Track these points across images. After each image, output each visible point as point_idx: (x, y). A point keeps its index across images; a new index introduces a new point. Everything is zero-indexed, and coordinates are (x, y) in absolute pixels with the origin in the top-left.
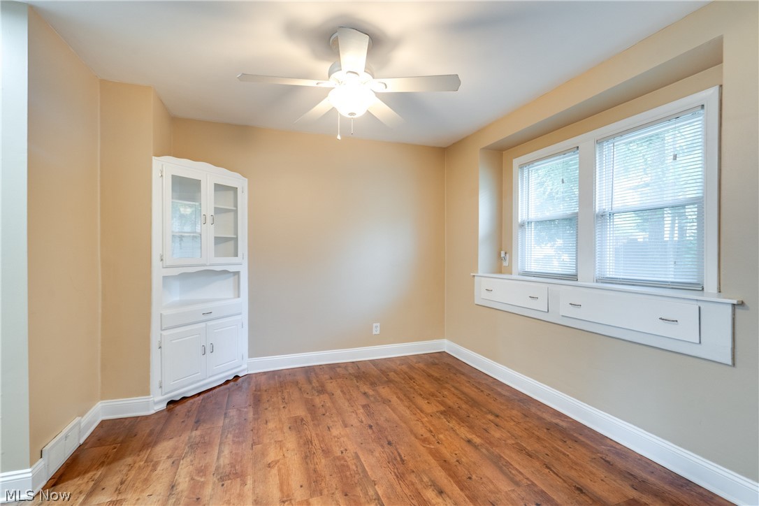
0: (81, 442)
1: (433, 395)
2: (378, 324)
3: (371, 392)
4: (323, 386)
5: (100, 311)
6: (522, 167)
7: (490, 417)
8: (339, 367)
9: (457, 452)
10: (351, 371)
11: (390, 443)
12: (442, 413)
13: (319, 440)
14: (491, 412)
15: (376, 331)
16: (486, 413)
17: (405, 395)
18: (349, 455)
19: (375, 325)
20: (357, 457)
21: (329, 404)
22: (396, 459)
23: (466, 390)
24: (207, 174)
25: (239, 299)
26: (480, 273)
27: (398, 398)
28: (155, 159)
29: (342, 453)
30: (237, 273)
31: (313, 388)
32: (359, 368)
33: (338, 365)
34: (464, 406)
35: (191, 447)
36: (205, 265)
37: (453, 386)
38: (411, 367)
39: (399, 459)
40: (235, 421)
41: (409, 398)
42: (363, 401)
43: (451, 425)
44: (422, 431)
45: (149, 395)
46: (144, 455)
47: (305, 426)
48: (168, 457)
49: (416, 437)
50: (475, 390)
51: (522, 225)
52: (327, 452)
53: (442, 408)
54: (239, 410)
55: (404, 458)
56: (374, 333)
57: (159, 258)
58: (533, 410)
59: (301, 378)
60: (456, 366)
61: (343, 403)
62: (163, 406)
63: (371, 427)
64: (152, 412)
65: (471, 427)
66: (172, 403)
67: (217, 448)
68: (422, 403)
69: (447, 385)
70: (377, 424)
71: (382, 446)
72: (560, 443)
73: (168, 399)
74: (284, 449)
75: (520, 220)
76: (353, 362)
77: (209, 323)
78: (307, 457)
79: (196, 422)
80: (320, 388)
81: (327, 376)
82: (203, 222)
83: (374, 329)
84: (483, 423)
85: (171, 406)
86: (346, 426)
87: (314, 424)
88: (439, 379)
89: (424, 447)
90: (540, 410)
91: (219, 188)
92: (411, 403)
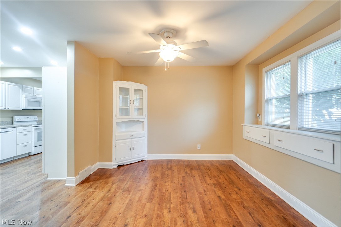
0: (91, 173)
1: (215, 177)
2: (200, 145)
3: (189, 172)
4: (171, 167)
5: (98, 133)
6: (267, 72)
7: (236, 189)
8: (182, 161)
9: (211, 200)
10: (186, 163)
11: (185, 191)
12: (214, 184)
13: (160, 186)
14: (238, 188)
15: (199, 147)
16: (235, 188)
17: (202, 175)
18: (168, 192)
19: (198, 145)
20: (170, 193)
21: (170, 174)
22: (184, 197)
23: (232, 177)
24: (131, 85)
25: (144, 131)
26: (245, 124)
27: (199, 176)
28: (114, 82)
29: (165, 191)
30: (143, 122)
31: (167, 167)
32: (189, 162)
33: (181, 160)
34: (226, 183)
35: (119, 180)
36: (131, 118)
37: (227, 175)
38: (212, 165)
39: (185, 197)
40: (136, 175)
41: (203, 176)
42: (184, 175)
43: (215, 189)
44: (201, 189)
45: (112, 162)
46: (106, 180)
47: (157, 180)
48: (112, 182)
49: (197, 191)
50: (237, 178)
51: (267, 101)
52: (160, 190)
53: (216, 182)
54: (138, 171)
55: (187, 197)
56: (198, 148)
57: (115, 116)
58: (261, 190)
59: (165, 164)
60: (233, 167)
61: (175, 174)
62: (116, 166)
63: (181, 184)
64: (113, 168)
65: (224, 192)
66: (119, 166)
67: (126, 182)
68: (208, 179)
69: (224, 174)
70: (184, 184)
71: (182, 192)
72: (264, 206)
73: (118, 164)
74: (147, 186)
75: (266, 98)
76: (188, 160)
77: (132, 140)
78: (153, 190)
79: (124, 173)
80: (170, 168)
81: (175, 164)
82: (130, 103)
83: (198, 147)
84: (231, 191)
85: (119, 167)
86: (172, 182)
87: (161, 180)
88: (222, 171)
89: (198, 195)
90: (264, 191)
91: (136, 90)
92: (203, 179)
